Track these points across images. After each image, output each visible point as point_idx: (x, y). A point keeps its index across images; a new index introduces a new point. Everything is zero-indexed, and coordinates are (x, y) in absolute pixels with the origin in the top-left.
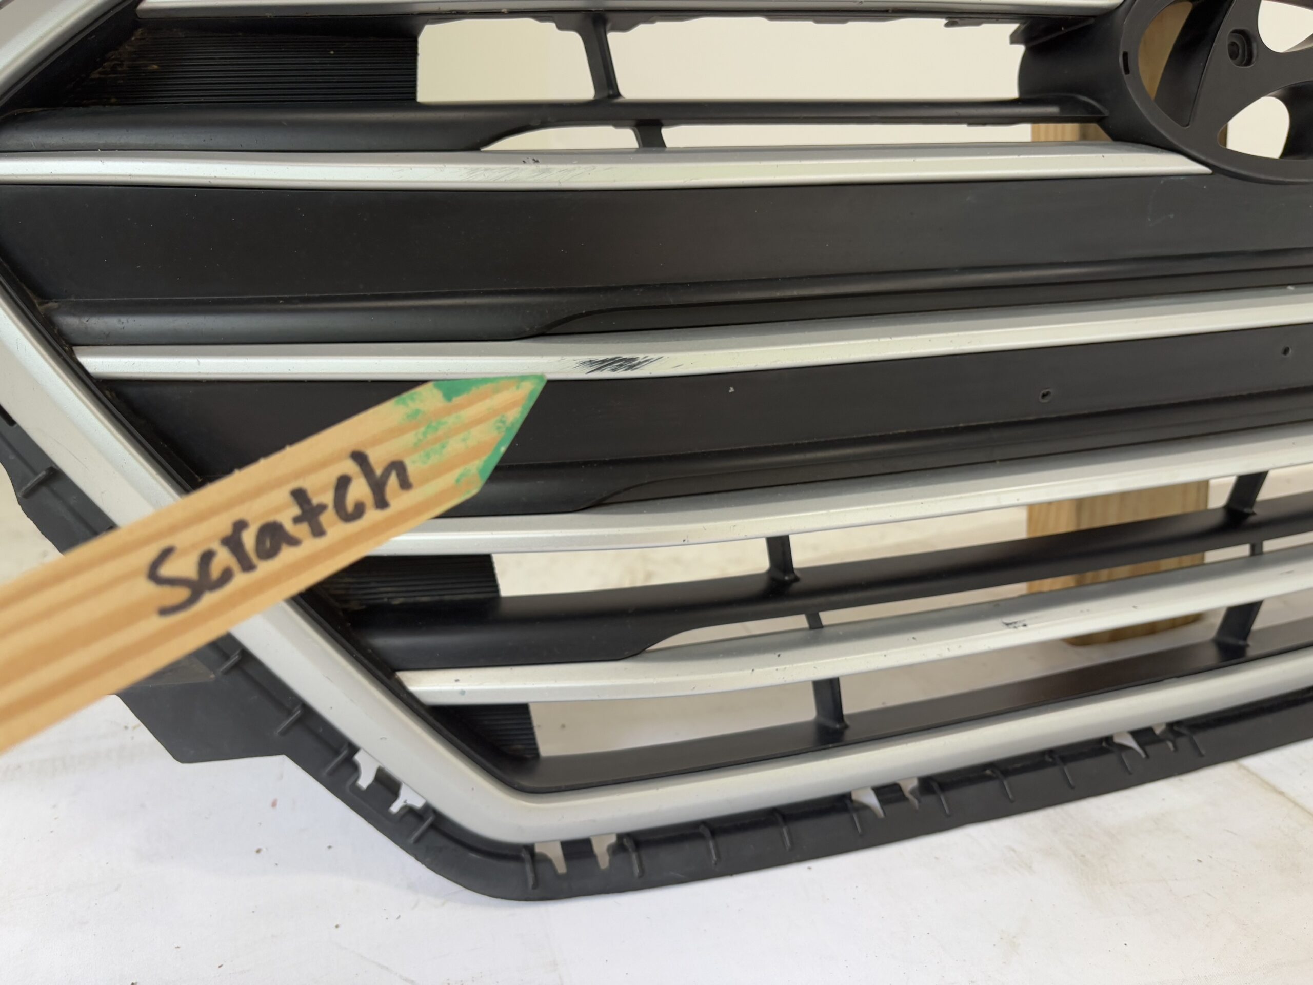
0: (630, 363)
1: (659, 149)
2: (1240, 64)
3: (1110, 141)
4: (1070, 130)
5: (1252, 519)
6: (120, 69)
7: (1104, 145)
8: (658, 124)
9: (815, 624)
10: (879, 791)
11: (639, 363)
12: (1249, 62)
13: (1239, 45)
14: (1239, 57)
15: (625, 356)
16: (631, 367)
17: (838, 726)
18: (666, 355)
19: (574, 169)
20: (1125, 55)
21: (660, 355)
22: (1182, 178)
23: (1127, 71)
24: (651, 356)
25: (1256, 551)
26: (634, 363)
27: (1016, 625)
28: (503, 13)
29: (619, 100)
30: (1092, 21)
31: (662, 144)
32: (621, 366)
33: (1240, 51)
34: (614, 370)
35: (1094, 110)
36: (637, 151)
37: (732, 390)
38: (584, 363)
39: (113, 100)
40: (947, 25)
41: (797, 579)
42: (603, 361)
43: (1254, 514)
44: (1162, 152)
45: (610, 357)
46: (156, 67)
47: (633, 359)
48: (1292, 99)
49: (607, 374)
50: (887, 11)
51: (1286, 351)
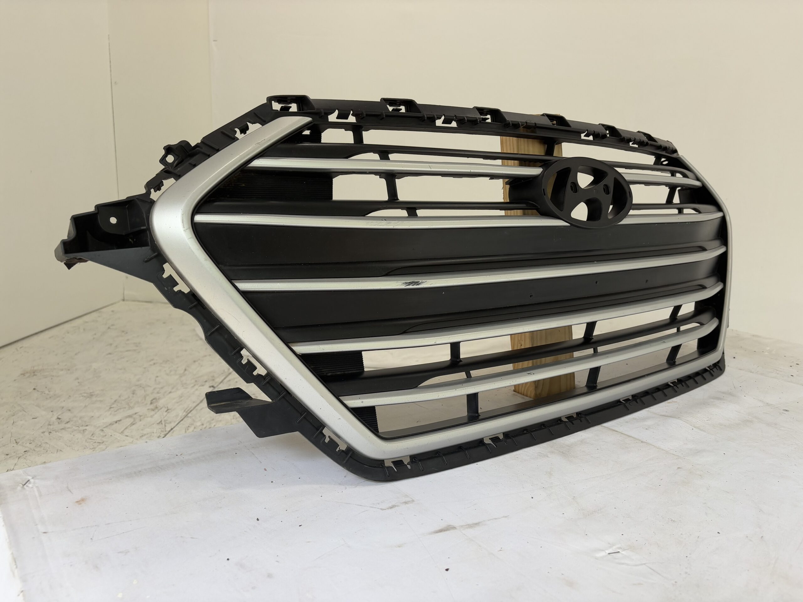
0: (417, 283)
1: (416, 217)
2: (574, 192)
3: (540, 216)
4: (519, 212)
5: (593, 340)
6: (230, 185)
7: (538, 217)
8: (415, 209)
9: (469, 376)
10: (492, 439)
11: (420, 283)
12: (576, 192)
13: (573, 187)
14: (573, 190)
15: (416, 281)
16: (418, 285)
17: (477, 415)
18: (428, 281)
19: (398, 223)
20: (544, 189)
21: (426, 281)
22: (562, 227)
23: (545, 195)
24: (423, 281)
25: (595, 351)
26: (418, 283)
27: (531, 374)
28: (367, 173)
29: (398, 201)
30: (532, 179)
31: (416, 215)
32: (415, 284)
33: (573, 188)
34: (413, 285)
35: (535, 206)
36: (407, 217)
37: (443, 293)
38: (404, 283)
39: (228, 196)
40: (489, 179)
41: (461, 361)
42: (410, 283)
43: (593, 339)
44: (556, 219)
45: (411, 281)
46: (244, 185)
47: (419, 282)
48: (588, 203)
49: (411, 287)
50: (476, 175)
51: (596, 283)
